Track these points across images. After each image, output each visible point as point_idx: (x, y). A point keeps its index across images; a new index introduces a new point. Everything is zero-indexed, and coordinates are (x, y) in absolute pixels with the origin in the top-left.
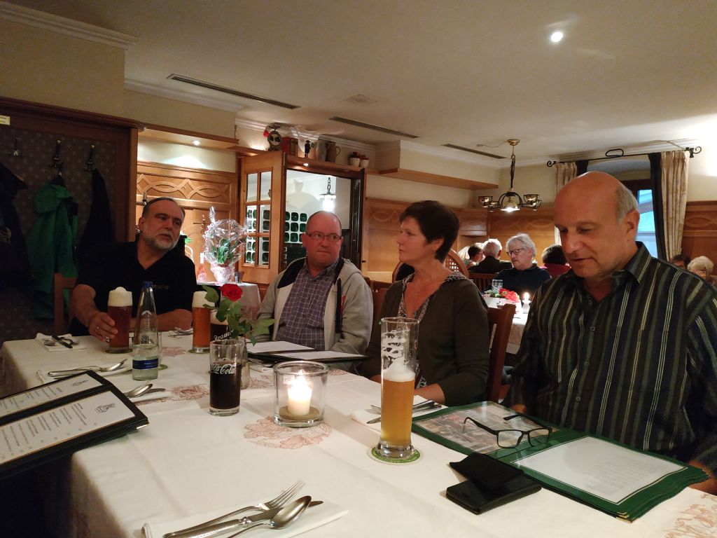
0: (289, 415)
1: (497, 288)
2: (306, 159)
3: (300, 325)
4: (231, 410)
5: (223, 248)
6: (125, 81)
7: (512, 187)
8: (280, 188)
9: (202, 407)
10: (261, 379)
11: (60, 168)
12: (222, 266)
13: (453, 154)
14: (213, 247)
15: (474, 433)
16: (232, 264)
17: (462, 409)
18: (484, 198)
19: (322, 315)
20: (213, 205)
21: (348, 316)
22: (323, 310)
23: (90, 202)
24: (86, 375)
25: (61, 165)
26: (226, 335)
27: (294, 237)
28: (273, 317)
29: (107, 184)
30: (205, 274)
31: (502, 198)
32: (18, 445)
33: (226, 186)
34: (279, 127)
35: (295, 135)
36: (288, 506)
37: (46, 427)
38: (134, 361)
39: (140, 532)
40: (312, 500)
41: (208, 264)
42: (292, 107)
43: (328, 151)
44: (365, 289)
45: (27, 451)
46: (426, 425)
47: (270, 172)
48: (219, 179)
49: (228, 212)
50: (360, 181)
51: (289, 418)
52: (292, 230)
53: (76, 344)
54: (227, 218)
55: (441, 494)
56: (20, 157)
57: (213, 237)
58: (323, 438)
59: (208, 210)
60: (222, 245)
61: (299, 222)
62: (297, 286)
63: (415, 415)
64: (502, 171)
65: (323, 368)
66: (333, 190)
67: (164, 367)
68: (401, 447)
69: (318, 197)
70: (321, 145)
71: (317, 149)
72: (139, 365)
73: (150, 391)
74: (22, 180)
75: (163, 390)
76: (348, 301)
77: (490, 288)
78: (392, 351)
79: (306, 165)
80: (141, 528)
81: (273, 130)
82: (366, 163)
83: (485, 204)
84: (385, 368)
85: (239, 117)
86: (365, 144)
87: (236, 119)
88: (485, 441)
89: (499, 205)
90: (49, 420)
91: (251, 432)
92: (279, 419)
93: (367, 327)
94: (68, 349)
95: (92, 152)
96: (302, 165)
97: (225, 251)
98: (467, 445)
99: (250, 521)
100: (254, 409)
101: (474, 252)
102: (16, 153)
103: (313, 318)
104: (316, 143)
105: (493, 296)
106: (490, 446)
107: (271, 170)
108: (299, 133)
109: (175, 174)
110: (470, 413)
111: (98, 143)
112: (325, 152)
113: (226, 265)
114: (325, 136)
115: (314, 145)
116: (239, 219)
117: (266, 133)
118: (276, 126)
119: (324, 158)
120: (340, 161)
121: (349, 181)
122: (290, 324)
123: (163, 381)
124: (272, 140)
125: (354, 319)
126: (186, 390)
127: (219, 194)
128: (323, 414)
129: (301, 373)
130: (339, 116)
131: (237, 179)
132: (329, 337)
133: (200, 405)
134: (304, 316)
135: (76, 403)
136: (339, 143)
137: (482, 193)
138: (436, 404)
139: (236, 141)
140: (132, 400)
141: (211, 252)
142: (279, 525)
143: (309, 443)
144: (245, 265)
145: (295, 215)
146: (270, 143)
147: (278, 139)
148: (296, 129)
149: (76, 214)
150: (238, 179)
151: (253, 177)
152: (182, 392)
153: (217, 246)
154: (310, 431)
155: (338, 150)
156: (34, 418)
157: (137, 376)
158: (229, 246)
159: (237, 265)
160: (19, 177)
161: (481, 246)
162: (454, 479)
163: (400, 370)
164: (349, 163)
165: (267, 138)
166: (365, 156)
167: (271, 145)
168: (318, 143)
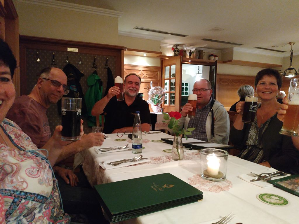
2: (190, 59)
5: (156, 98)
6: (119, 32)
7: (291, 65)
8: (180, 71)
11: (96, 68)
12: (155, 106)
13: (259, 51)
14: (152, 98)
16: (159, 105)
19: (205, 127)
20: (152, 80)
21: (216, 126)
22: (205, 124)
23: (107, 81)
25: (96, 66)
27: (183, 93)
29: (113, 73)
31: (286, 71)
33: (157, 72)
34: (178, 46)
35: (185, 48)
42: (184, 36)
44: (226, 113)
47: (175, 65)
48: (154, 70)
49: (158, 83)
50: (215, 67)
51: (208, 176)
52: (182, 90)
54: (157, 86)
56: (82, 64)
57: (152, 94)
59: (150, 83)
61: (185, 87)
65: (225, 153)
66: (201, 71)
67: (144, 148)
70: (196, 52)
71: (195, 54)
73: (142, 159)
76: (216, 120)
79: (190, 61)
81: (176, 47)
82: (217, 59)
86: (216, 50)
87: (161, 44)
89: (284, 74)
93: (226, 132)
95: (107, 61)
96: (188, 61)
102: (80, 63)
103: (201, 128)
108: (187, 47)
109: (137, 68)
111: (109, 57)
112: (198, 55)
113: (157, 105)
114: (198, 48)
115: (193, 52)
116: (162, 86)
117: (173, 49)
118: (177, 45)
119: (198, 57)
120: (205, 58)
121: (209, 67)
124: (176, 51)
125: (218, 128)
126: (156, 159)
127: (154, 76)
128: (226, 175)
129: (214, 154)
130: (205, 38)
132: (209, 137)
136: (204, 50)
139: (161, 53)
141: (151, 100)
143: (223, 190)
144: (164, 105)
147: (178, 51)
148: (185, 46)
149: (102, 86)
150: (161, 69)
151: (168, 68)
152: (154, 159)
153: (154, 97)
154: (221, 183)
155: (204, 53)
158: (158, 97)
159: (161, 105)
160: (81, 72)
164: (209, 59)
165: (173, 51)
166: (216, 55)
167: (175, 53)
168: (195, 51)
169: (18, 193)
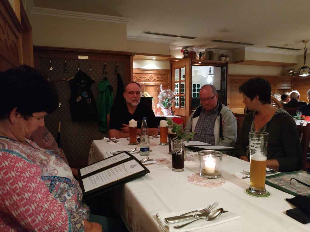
0: (206, 173)
1: (299, 115)
2: (200, 60)
3: (203, 134)
4: (180, 170)
5: (166, 101)
6: (127, 37)
7: (305, 64)
8: (189, 75)
9: (169, 167)
10: (190, 157)
11: (106, 74)
12: (166, 109)
13: (271, 50)
14: (162, 101)
15: (297, 186)
16: (170, 108)
17: (288, 174)
18: (290, 70)
19: (213, 130)
20: (162, 84)
21: (225, 130)
22: (213, 127)
23: (117, 86)
24: (124, 153)
25: (106, 72)
26: (175, 138)
27: (194, 94)
28: (191, 131)
29: (122, 79)
30: (159, 112)
31: (300, 70)
32: (105, 180)
33: (167, 75)
34: (188, 48)
35: (195, 50)
36: (214, 211)
37: (114, 173)
38: (141, 148)
39: (156, 216)
40: (224, 210)
41: (160, 108)
42: (193, 38)
43: (210, 56)
44: (233, 118)
45: (108, 182)
46: (271, 180)
47: (185, 68)
48: (164, 73)
49: (167, 86)
50: (225, 67)
51: (206, 174)
52: (193, 92)
53: (118, 141)
54: (167, 89)
55: (284, 213)
56: (92, 71)
57: (162, 97)
58: (222, 184)
59: (160, 86)
60: (166, 100)
61: (196, 88)
62: (201, 117)
63: (267, 175)
64: (299, 56)
65: (220, 154)
66: (212, 72)
67: (151, 151)
68: (261, 190)
69: (205, 76)
71: (205, 55)
72: (142, 150)
73: (148, 160)
74: (93, 79)
75: (152, 160)
76: (225, 123)
77: (296, 115)
78: (255, 147)
79: (200, 63)
80: (156, 215)
81: (185, 49)
82: (228, 59)
83: (290, 73)
84: (252, 155)
85: (171, 46)
86: (227, 51)
87: (170, 47)
88: (303, 189)
89: (298, 73)
90: (114, 171)
91: (190, 179)
92: (202, 175)
93: (234, 135)
94: (115, 143)
95: (117, 66)
96: (198, 63)
97: (167, 103)
98: (294, 191)
99: (198, 217)
100: (191, 169)
101: (284, 97)
102: (91, 70)
103: (209, 131)
104: (204, 52)
105: (297, 119)
106: (306, 192)
107: (185, 66)
108: (197, 49)
109: (146, 72)
110: (293, 176)
111: (118, 63)
112: (209, 56)
113: (167, 108)
114: (208, 49)
115: (203, 53)
116: (172, 89)
117: (182, 51)
118: (186, 47)
119: (208, 58)
120: (216, 59)
121: (220, 68)
122: (199, 133)
123: (152, 156)
125: (228, 131)
127: (163, 79)
128: (221, 173)
129: (210, 155)
130: (215, 39)
131: (170, 72)
132: (217, 139)
133: (168, 167)
134: (204, 130)
135: (123, 164)
136: (215, 51)
137: (287, 68)
138: (274, 171)
139: (170, 56)
140: (143, 164)
141: (161, 103)
142: (211, 219)
143: (216, 186)
144: (175, 108)
145: (194, 85)
146: (184, 55)
147: (187, 53)
148: (195, 48)
149: (112, 91)
151: (177, 71)
152: (160, 161)
153: (164, 101)
154: (216, 180)
155: (214, 55)
156: (109, 170)
157: (142, 154)
158: (168, 100)
159: (172, 108)
160: (92, 79)
161: (288, 94)
162: (289, 207)
163: (259, 156)
164: (220, 60)
165: (183, 53)
166: (227, 56)
167: (185, 56)
168: (205, 53)
169: (53, 177)
